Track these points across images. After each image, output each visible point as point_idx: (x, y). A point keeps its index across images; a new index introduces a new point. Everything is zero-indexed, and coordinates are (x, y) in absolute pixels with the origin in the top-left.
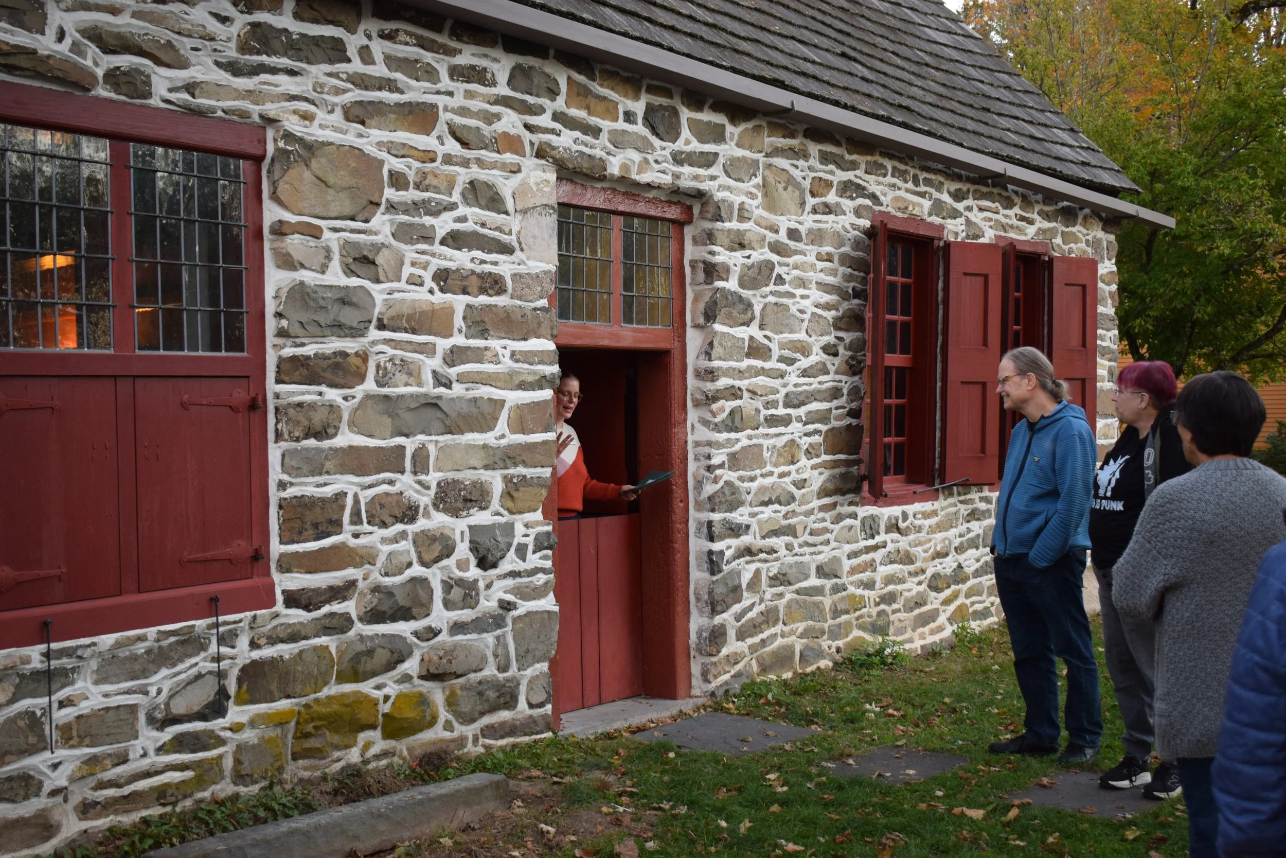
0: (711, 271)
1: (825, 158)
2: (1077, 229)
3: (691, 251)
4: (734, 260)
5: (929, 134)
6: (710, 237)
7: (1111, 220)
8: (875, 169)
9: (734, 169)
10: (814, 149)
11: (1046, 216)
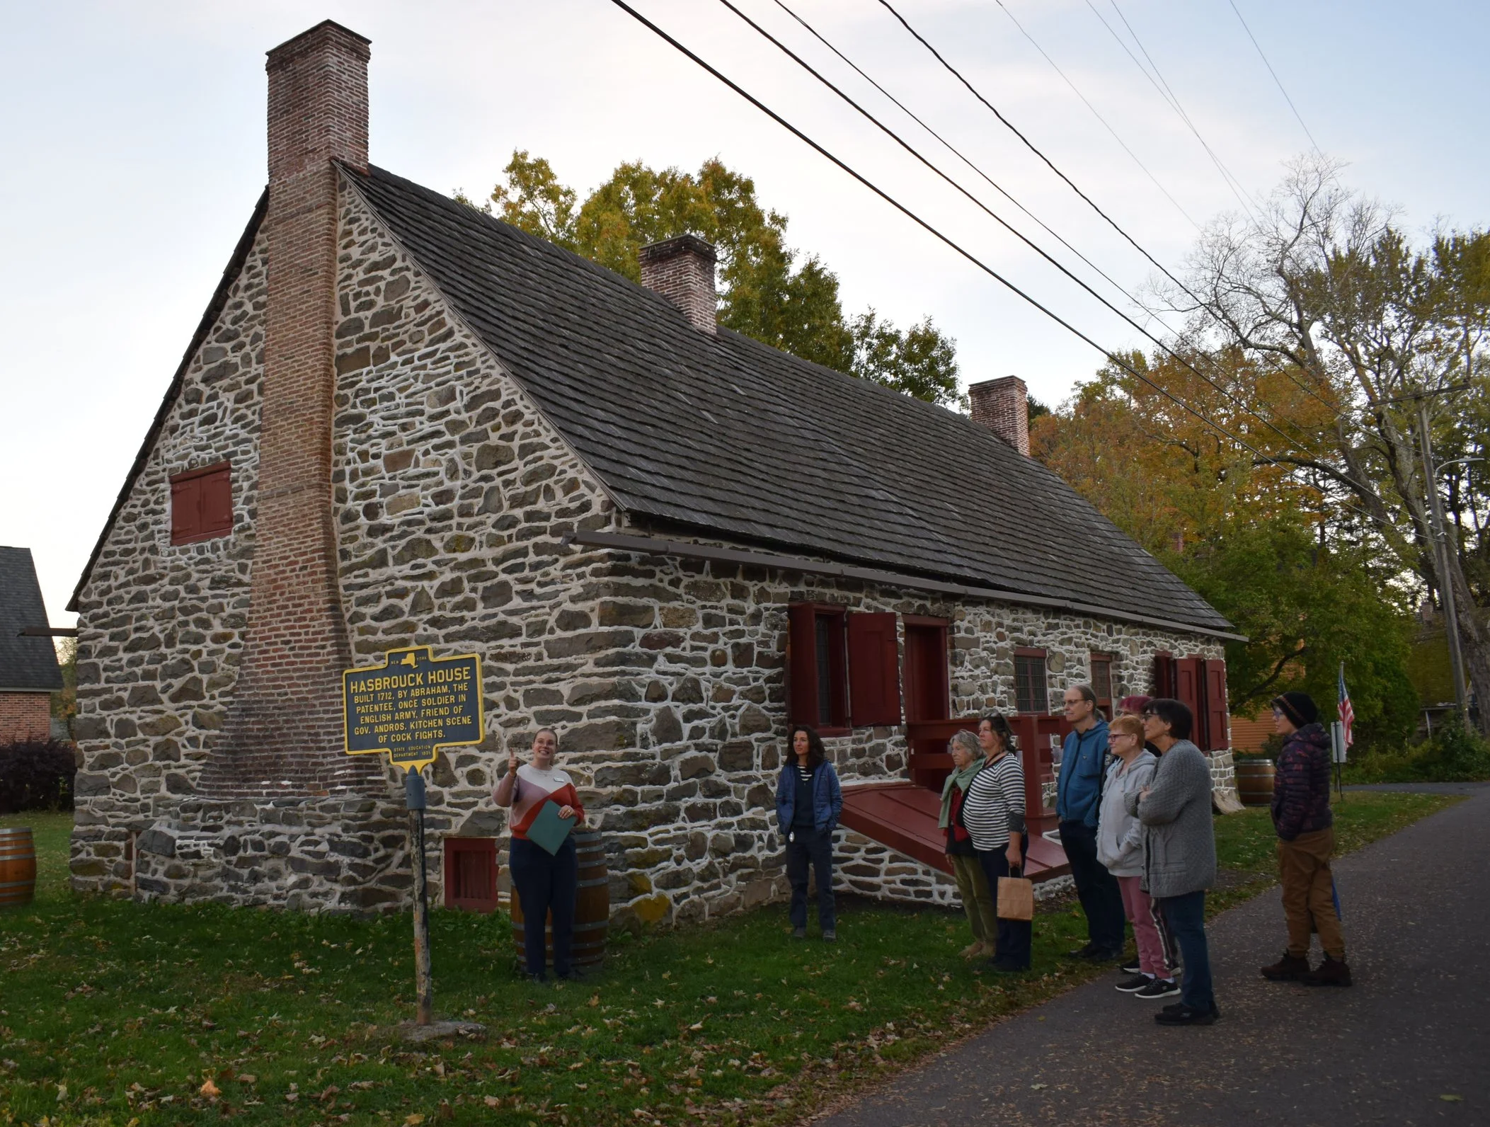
0: (1121, 678)
1: (1144, 634)
2: (1212, 646)
3: (1112, 672)
4: (1125, 673)
5: (1165, 619)
6: (1119, 667)
7: (1223, 641)
8: (1156, 635)
9: (1125, 642)
10: (1141, 631)
11: (1202, 643)
